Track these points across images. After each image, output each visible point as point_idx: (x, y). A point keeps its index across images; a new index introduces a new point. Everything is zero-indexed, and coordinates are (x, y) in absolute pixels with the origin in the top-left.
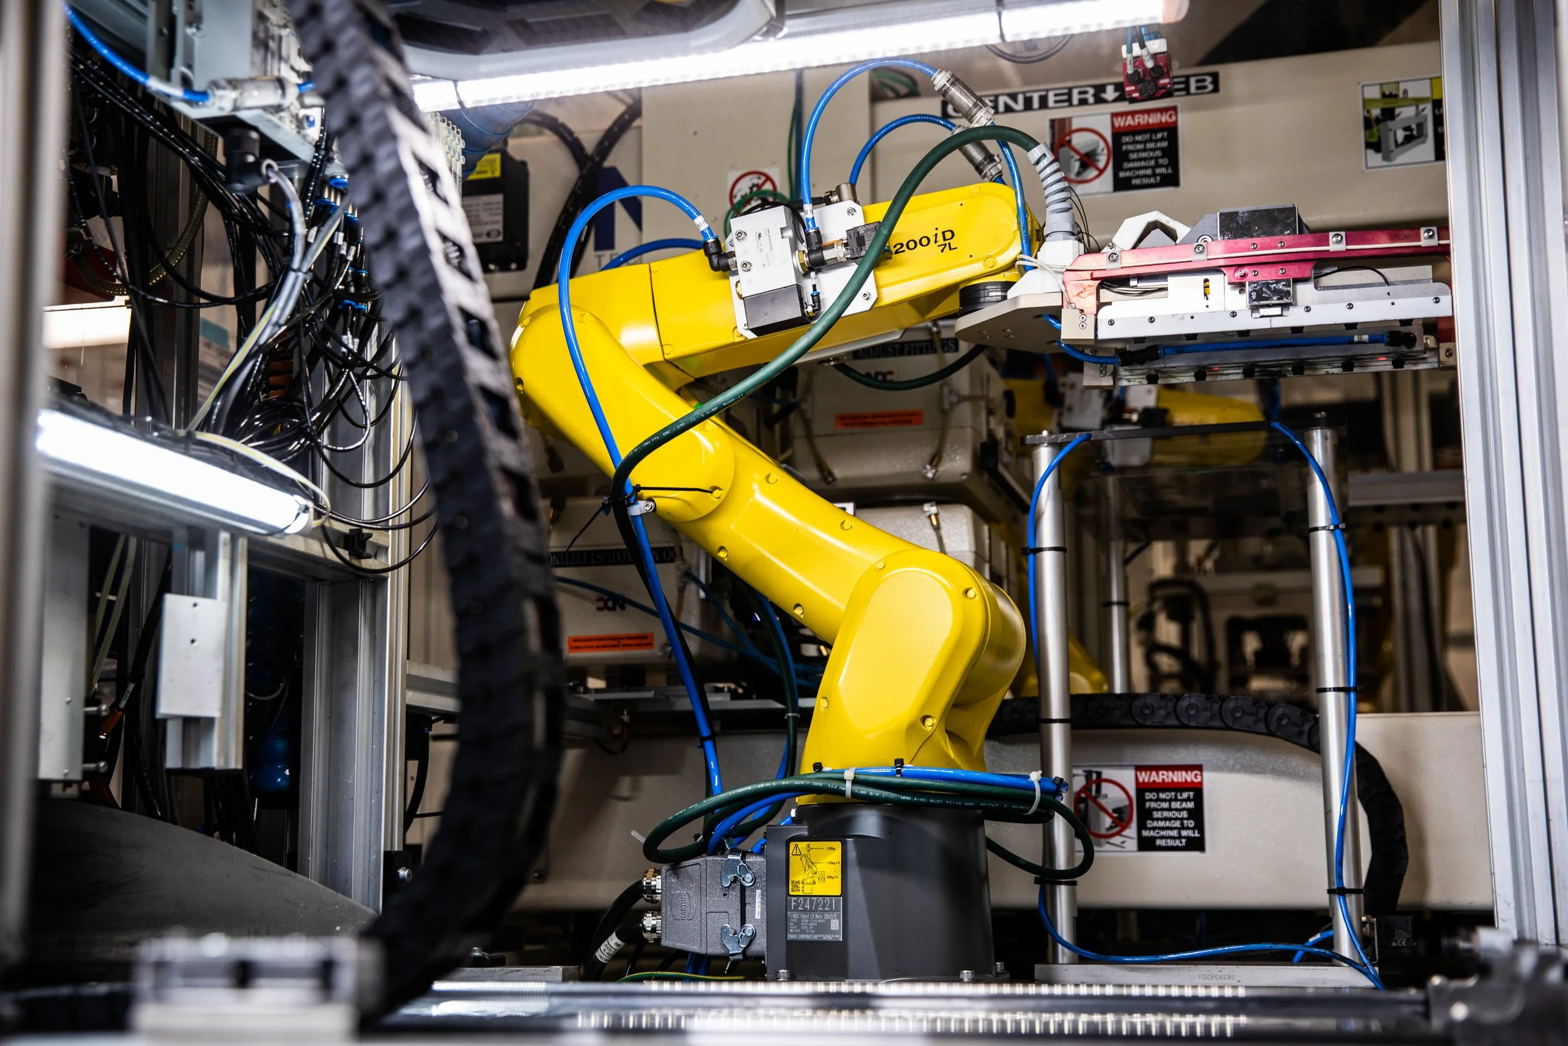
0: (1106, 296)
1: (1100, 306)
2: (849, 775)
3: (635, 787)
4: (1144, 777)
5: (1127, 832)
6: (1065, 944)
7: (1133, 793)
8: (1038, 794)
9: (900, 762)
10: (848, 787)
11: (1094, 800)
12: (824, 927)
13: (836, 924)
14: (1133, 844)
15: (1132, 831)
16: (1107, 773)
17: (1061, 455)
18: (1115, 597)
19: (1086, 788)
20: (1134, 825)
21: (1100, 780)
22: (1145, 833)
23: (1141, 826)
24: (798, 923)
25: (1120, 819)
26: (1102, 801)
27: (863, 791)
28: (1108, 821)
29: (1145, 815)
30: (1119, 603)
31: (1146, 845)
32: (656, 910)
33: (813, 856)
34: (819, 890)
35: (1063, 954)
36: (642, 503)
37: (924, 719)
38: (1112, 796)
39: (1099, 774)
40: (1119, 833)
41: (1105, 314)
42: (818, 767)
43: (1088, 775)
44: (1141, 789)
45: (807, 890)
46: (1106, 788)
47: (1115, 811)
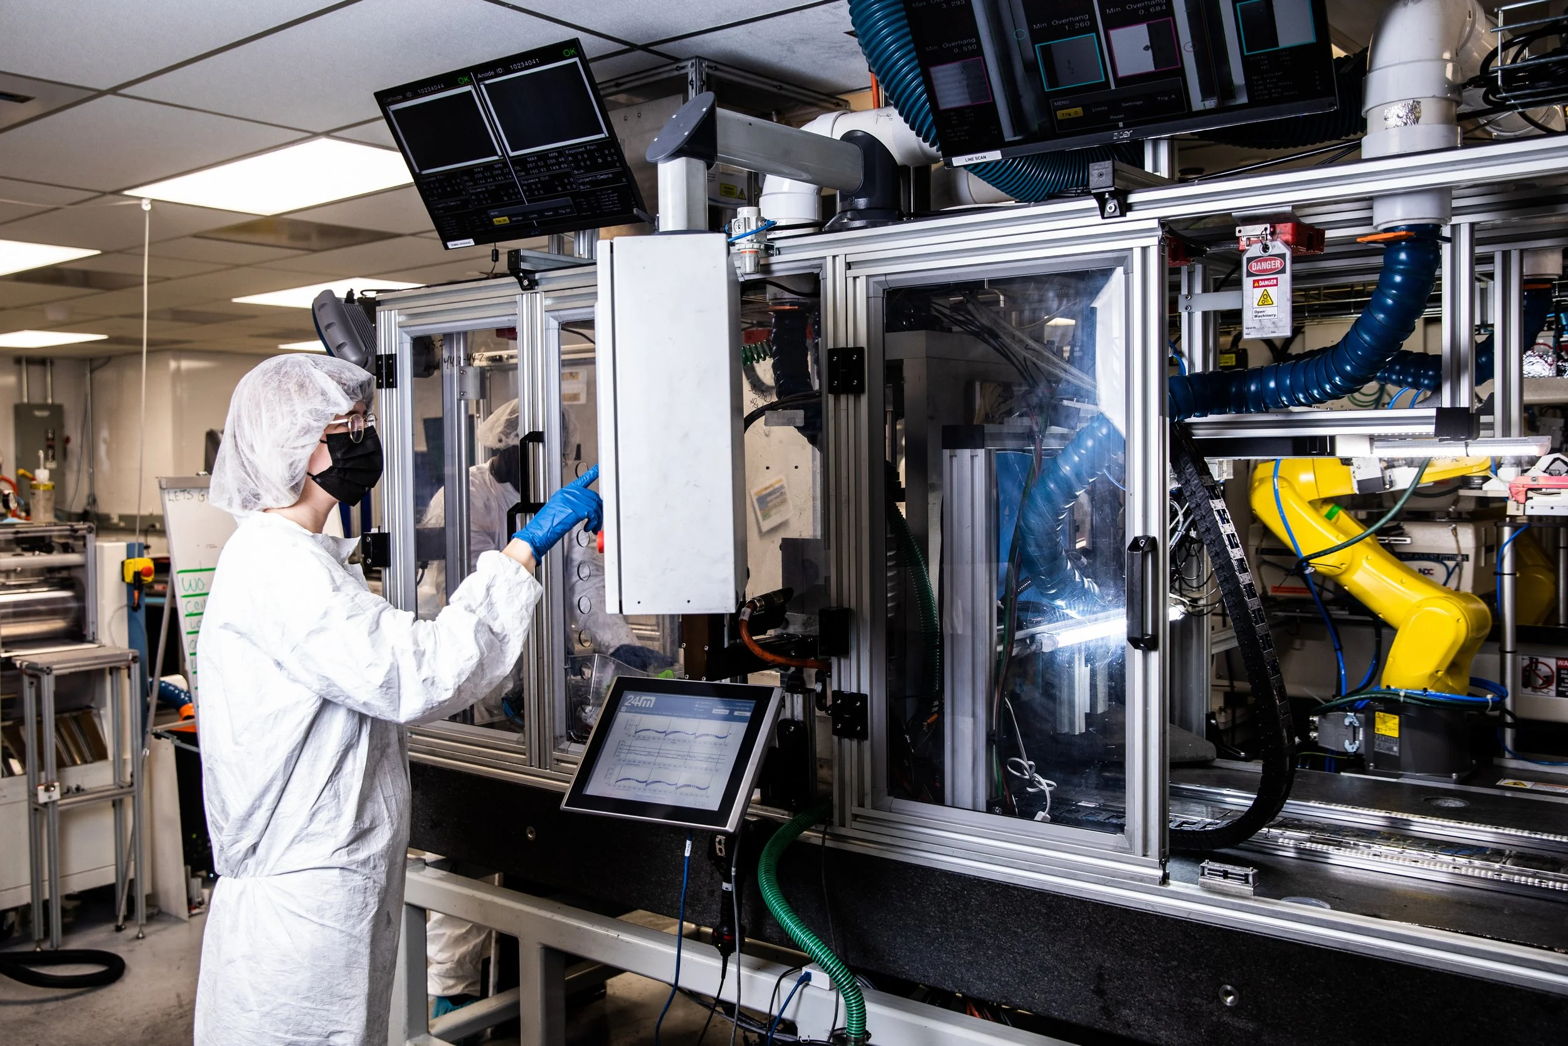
0: (1530, 494)
1: (1527, 499)
2: (1402, 694)
3: (1303, 645)
4: (1561, 663)
5: (1550, 687)
6: (1509, 752)
7: (1554, 669)
8: (1490, 704)
9: (1425, 690)
10: (1402, 699)
11: (1534, 671)
12: (1391, 749)
13: (1395, 749)
14: (1553, 693)
15: (1553, 687)
16: (1541, 659)
17: (1516, 533)
18: (1562, 545)
19: (1530, 665)
20: (1554, 685)
21: (1537, 662)
22: (1560, 689)
23: (1558, 686)
24: (1379, 745)
25: (1548, 681)
26: (1538, 672)
27: (1409, 700)
28: (1541, 682)
29: (1560, 681)
30: (1563, 548)
31: (1560, 694)
32: (1316, 729)
33: (1386, 719)
34: (1388, 733)
35: (1507, 755)
36: (1310, 568)
37: (1437, 672)
38: (1543, 670)
39: (1537, 659)
40: (1546, 688)
41: (1529, 503)
42: (1388, 687)
43: (1531, 659)
44: (1559, 668)
45: (1383, 732)
46: (1540, 666)
47: (1545, 677)
